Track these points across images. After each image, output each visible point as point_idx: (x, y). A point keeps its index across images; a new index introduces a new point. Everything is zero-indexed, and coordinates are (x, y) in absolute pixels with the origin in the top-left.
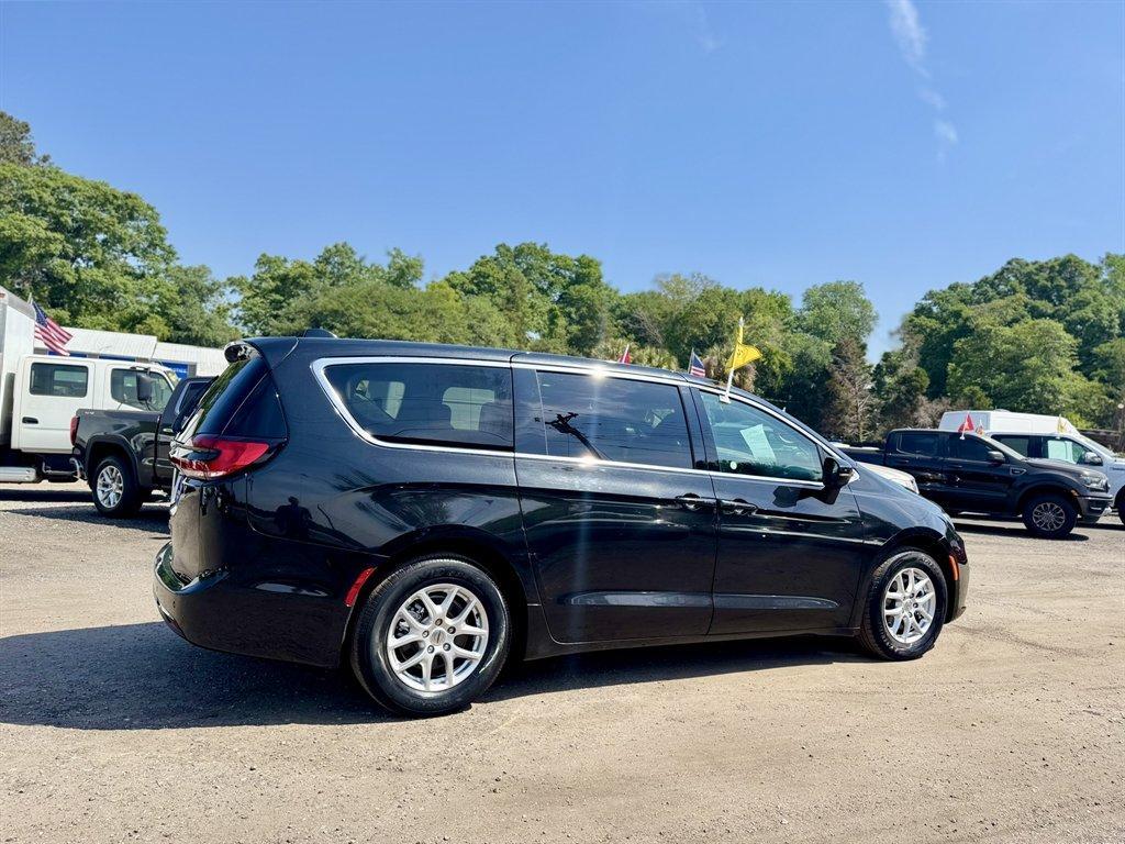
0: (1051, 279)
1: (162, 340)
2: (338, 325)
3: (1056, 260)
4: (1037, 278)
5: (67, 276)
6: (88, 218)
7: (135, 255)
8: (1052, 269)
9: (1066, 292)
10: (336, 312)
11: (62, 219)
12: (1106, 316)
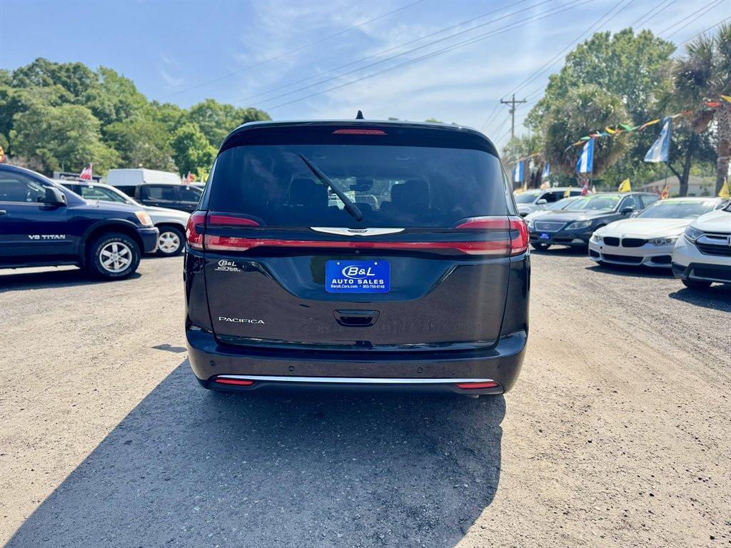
0: (69, 77)
3: (70, 64)
4: (59, 75)
8: (68, 70)
9: (80, 87)
12: (107, 107)
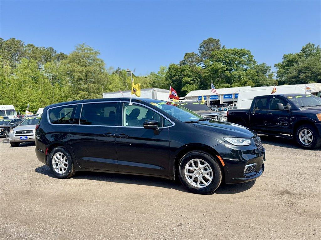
1: (252, 87)
2: (307, 72)
5: (228, 75)
6: (232, 59)
7: (246, 65)
10: (306, 67)
11: (227, 61)
